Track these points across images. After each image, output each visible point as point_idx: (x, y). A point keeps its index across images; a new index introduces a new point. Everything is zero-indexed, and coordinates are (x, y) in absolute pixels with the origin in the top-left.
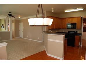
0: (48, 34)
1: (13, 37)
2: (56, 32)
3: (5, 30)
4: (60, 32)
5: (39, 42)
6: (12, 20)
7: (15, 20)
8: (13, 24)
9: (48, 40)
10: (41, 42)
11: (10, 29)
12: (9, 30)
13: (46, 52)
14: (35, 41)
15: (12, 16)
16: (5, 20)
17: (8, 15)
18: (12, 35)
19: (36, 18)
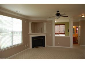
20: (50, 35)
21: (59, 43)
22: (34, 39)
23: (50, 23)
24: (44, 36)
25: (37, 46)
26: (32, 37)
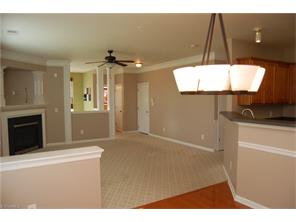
0: (240, 124)
1: (117, 131)
2: (271, 116)
3: (95, 107)
4: (284, 116)
5: (205, 151)
6: (116, 76)
7: (125, 74)
8: (119, 88)
9: (241, 144)
10: (212, 150)
11: (108, 105)
12: (106, 107)
13: (232, 188)
14: (189, 148)
15: (117, 62)
16: (95, 76)
17: (106, 58)
18: (116, 124)
19: (202, 64)
20: (56, 110)
21: (82, 132)
22: (16, 126)
23: (56, 75)
24: (40, 116)
25: (28, 147)
26: (9, 120)
